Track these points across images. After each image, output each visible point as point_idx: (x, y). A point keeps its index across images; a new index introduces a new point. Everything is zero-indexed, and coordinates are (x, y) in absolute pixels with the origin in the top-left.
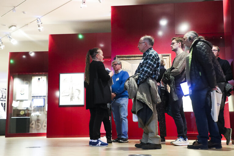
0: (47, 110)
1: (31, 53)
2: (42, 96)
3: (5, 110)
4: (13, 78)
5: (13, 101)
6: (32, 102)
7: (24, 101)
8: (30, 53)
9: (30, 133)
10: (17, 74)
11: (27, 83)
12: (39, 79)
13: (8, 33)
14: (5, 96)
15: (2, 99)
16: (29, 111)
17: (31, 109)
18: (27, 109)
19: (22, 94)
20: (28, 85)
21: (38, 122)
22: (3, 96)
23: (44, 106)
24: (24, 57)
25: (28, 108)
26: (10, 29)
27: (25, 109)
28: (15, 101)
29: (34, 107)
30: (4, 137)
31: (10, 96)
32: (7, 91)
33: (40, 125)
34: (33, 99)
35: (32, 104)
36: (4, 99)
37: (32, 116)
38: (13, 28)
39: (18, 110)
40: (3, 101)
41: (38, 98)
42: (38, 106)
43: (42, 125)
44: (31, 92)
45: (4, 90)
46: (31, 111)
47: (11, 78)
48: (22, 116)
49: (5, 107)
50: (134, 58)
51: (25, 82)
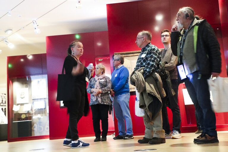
0: (48, 112)
1: (29, 56)
2: (42, 99)
3: (6, 115)
4: (12, 82)
5: (14, 105)
6: (33, 105)
7: (25, 105)
8: (27, 56)
9: (32, 136)
10: (16, 78)
11: (27, 87)
12: (39, 82)
13: (5, 38)
14: (5, 101)
15: (2, 104)
16: (30, 114)
17: (32, 112)
18: (28, 113)
19: (22, 98)
20: (27, 89)
21: (40, 125)
22: (2, 101)
23: (45, 109)
24: (22, 60)
25: (30, 112)
26: (6, 33)
27: (27, 112)
28: (15, 105)
29: (35, 110)
30: (7, 142)
31: (10, 101)
32: (6, 96)
33: (42, 128)
34: (33, 102)
35: (33, 107)
36: (4, 104)
37: (34, 119)
38: (9, 32)
39: (19, 113)
40: (3, 106)
41: (39, 100)
42: (39, 109)
43: (44, 127)
44: (31, 95)
45: (4, 95)
46: (32, 114)
47: (10, 83)
48: (23, 120)
49: (5, 112)
50: (132, 55)
51: (25, 85)
